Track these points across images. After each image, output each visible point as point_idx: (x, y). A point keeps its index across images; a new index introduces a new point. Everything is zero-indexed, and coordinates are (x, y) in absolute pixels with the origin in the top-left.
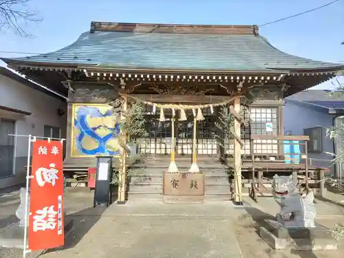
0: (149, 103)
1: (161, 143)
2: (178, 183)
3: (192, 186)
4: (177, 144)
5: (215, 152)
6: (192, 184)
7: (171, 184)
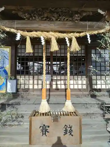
0: (13, 30)
1: (38, 80)
2: (49, 129)
3: (66, 133)
4: (52, 80)
5: (85, 87)
6: (66, 130)
7: (39, 130)
